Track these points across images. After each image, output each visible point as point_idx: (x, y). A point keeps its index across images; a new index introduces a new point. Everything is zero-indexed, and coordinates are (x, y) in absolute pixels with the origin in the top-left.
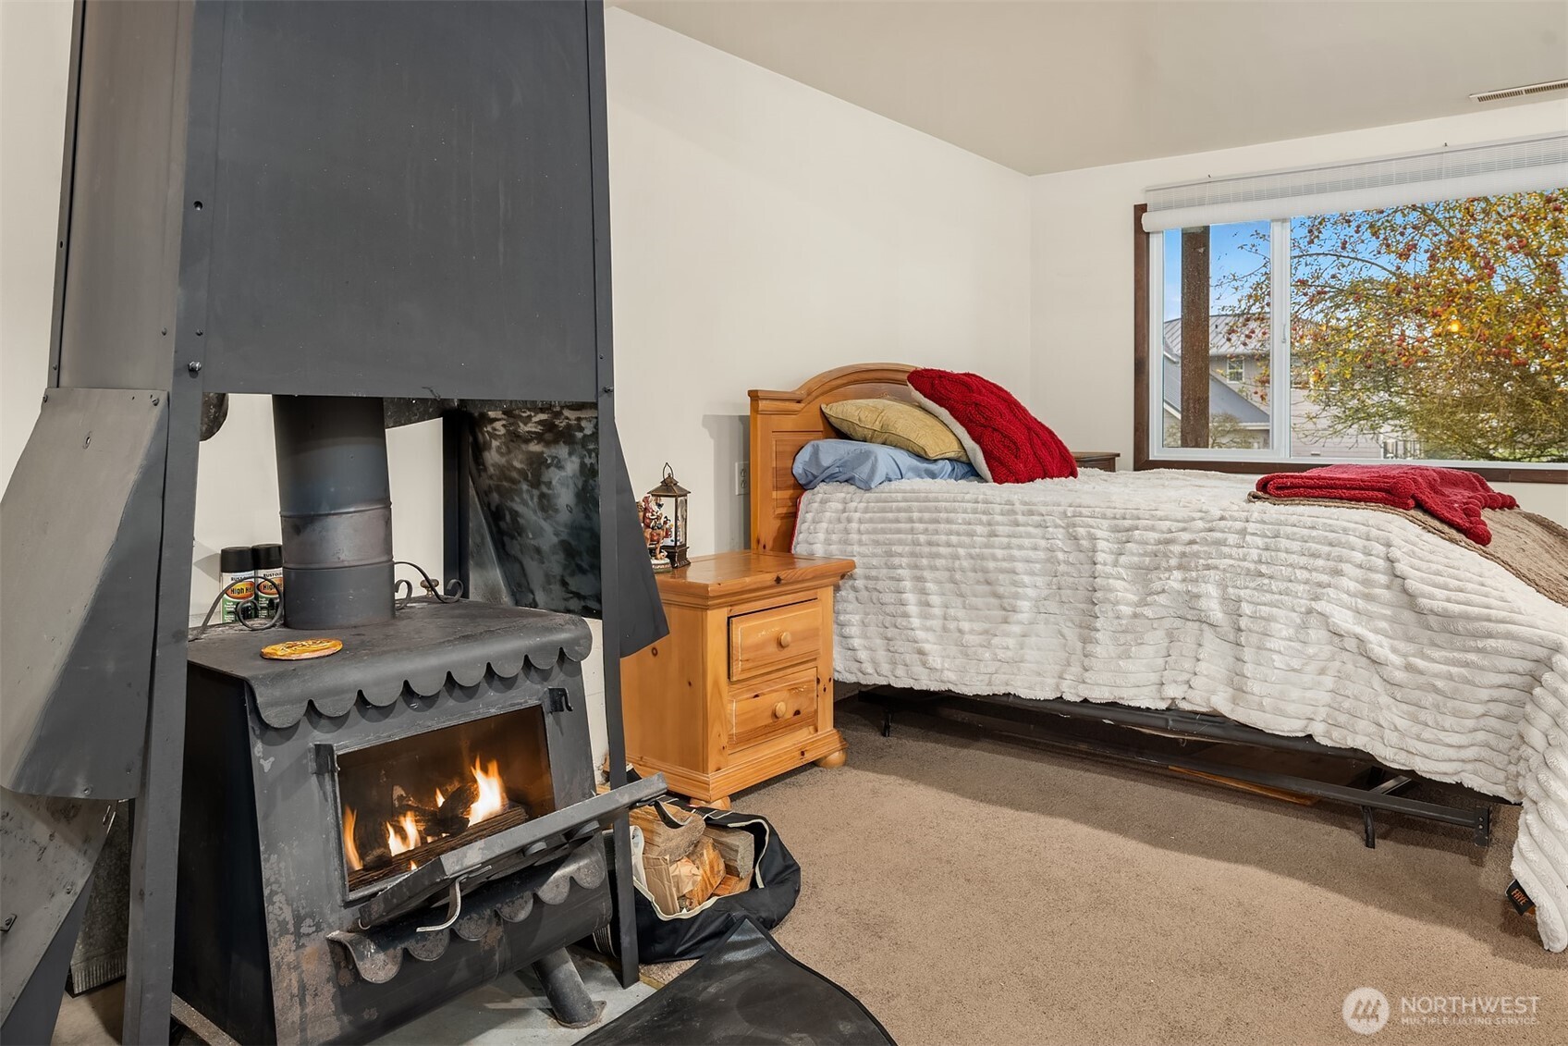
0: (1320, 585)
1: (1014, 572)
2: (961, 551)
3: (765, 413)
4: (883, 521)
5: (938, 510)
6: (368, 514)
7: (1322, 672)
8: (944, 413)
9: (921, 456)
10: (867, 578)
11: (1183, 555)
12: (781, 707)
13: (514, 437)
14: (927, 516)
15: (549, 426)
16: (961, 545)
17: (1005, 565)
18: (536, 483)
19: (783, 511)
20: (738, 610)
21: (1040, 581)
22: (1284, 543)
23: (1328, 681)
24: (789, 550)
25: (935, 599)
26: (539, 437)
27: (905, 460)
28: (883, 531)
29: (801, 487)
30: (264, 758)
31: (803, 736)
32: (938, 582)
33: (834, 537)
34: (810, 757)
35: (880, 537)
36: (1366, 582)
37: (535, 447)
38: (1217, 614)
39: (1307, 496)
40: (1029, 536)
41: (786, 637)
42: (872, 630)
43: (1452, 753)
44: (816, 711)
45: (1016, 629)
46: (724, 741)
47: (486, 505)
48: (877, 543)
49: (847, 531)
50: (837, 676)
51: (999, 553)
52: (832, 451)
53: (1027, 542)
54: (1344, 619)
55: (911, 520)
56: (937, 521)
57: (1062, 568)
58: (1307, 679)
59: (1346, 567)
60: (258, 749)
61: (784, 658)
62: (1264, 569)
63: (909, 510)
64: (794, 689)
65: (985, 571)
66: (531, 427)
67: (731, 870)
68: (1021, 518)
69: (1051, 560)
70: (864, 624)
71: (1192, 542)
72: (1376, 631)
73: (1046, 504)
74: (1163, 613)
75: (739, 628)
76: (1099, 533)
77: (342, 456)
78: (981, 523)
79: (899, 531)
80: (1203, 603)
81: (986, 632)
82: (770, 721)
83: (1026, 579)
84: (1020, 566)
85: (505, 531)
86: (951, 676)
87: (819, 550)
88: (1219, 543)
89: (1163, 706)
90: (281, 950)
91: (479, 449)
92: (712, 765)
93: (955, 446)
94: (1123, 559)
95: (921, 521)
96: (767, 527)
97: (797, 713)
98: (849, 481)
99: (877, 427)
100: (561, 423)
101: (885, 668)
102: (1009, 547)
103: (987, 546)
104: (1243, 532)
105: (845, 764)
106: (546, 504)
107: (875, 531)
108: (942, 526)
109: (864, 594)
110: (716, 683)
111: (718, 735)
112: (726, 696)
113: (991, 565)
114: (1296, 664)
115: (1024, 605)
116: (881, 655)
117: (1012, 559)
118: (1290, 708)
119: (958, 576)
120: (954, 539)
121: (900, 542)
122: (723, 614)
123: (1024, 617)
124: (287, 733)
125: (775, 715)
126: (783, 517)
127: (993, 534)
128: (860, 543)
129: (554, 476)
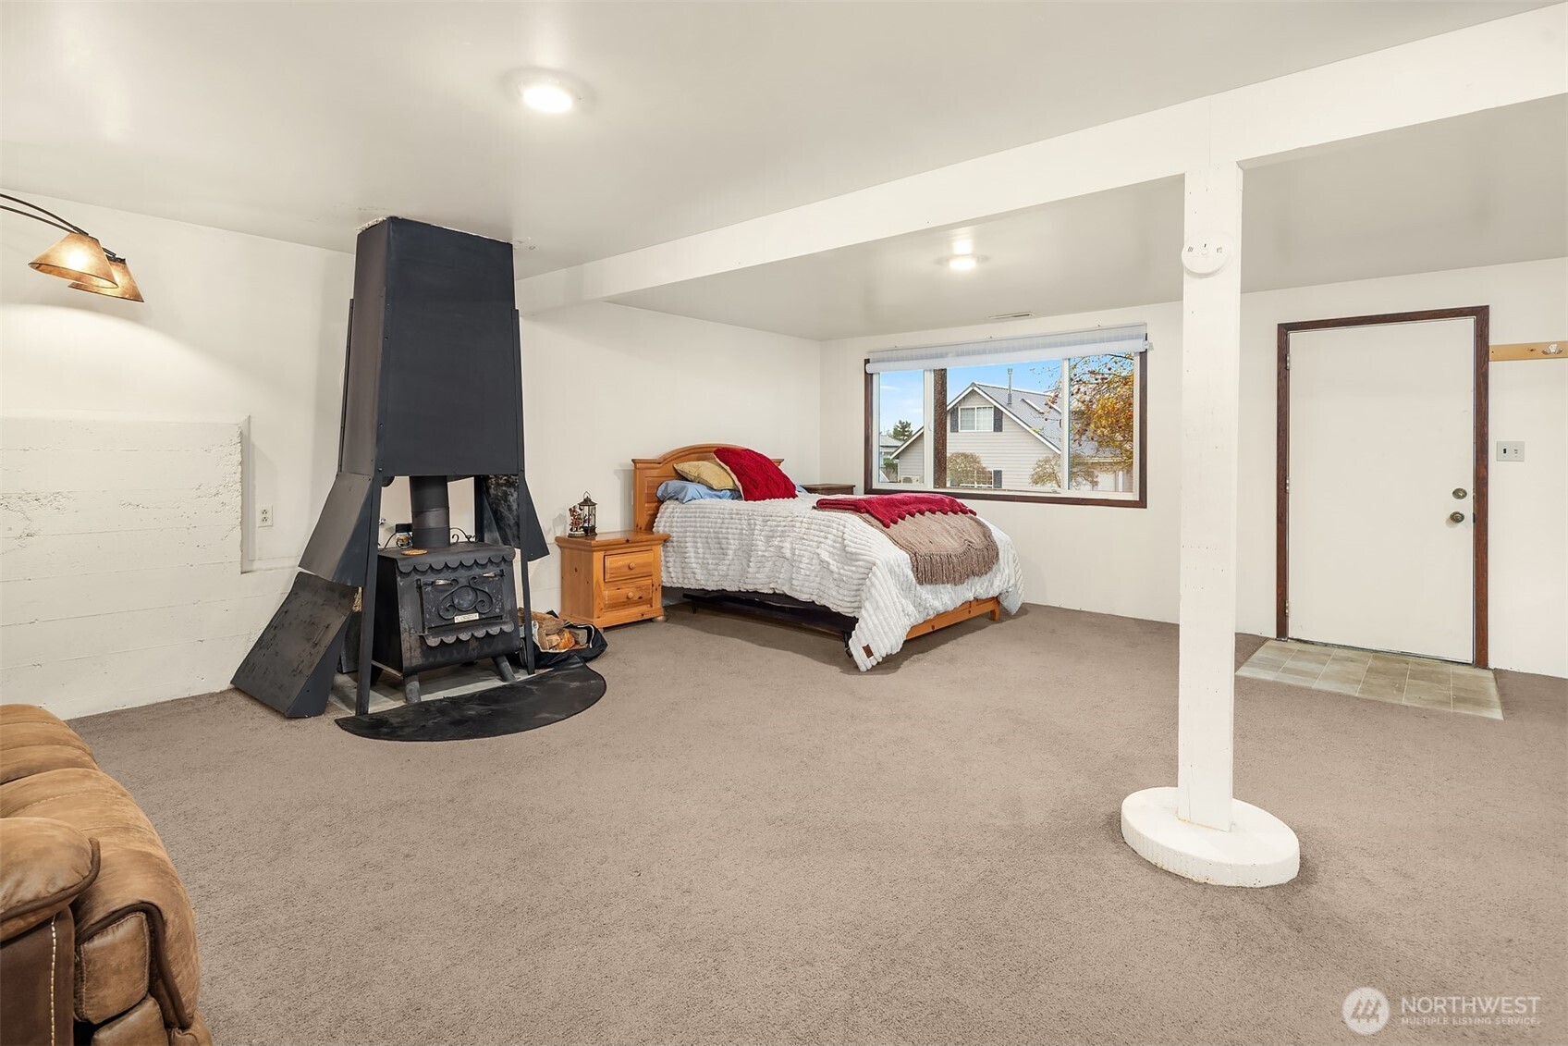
0: (821, 543)
1: (727, 539)
2: (711, 530)
3: (640, 469)
4: (686, 517)
5: (705, 513)
6: (440, 512)
7: (816, 576)
8: (727, 468)
9: (711, 488)
10: (677, 542)
11: (782, 531)
12: (631, 594)
13: (498, 484)
14: (702, 515)
15: (507, 481)
16: (711, 527)
17: (725, 536)
18: (506, 501)
19: (652, 512)
20: (608, 553)
21: (737, 542)
22: (813, 526)
23: (818, 579)
24: (651, 530)
25: (700, 551)
26: (505, 485)
27: (703, 489)
28: (686, 522)
29: (661, 502)
30: (401, 582)
31: (644, 608)
32: (702, 543)
33: (667, 524)
34: (646, 617)
35: (683, 524)
36: (834, 542)
37: (504, 488)
38: (788, 555)
39: (831, 508)
40: (736, 523)
41: (632, 565)
42: (677, 565)
43: (849, 605)
44: (651, 598)
45: (727, 562)
46: (602, 606)
47: (492, 509)
48: (682, 527)
49: (672, 522)
50: (664, 584)
51: (724, 531)
52: (674, 484)
53: (734, 526)
54: (825, 556)
55: (695, 517)
56: (704, 517)
57: (744, 537)
58: (811, 579)
59: (829, 536)
60: (399, 579)
61: (631, 575)
62: (805, 537)
63: (696, 512)
64: (639, 588)
65: (718, 538)
66: (502, 481)
67: (577, 643)
68: (734, 516)
69: (741, 534)
70: (675, 562)
71: (785, 526)
72: (835, 560)
73: (744, 510)
74: (772, 554)
75: (608, 560)
76: (757, 522)
77: (431, 493)
78: (720, 518)
79: (691, 522)
80: (783, 550)
81: (717, 564)
82: (626, 600)
83: (732, 541)
84: (730, 536)
85: (498, 518)
86: (703, 582)
87: (661, 530)
88: (793, 526)
89: (771, 592)
90: (404, 636)
91: (488, 488)
92: (595, 616)
93: (732, 483)
94: (763, 533)
95: (699, 517)
96: (643, 521)
97: (640, 598)
98: (677, 499)
99: (696, 475)
100: (511, 480)
101: (680, 581)
102: (728, 528)
103: (721, 528)
104: (802, 522)
105: (666, 621)
106: (509, 508)
107: (682, 522)
108: (706, 520)
109: (676, 548)
110: (598, 582)
111: (598, 604)
112: (603, 589)
113: (721, 535)
114: (808, 573)
115: (730, 552)
116: (680, 575)
117: (728, 533)
118: (805, 590)
119: (710, 541)
120: (710, 525)
121: (691, 526)
122: (602, 554)
123: (730, 557)
124: (408, 574)
125: (628, 598)
126: (651, 515)
127: (723, 523)
128: (677, 527)
129: (511, 499)
